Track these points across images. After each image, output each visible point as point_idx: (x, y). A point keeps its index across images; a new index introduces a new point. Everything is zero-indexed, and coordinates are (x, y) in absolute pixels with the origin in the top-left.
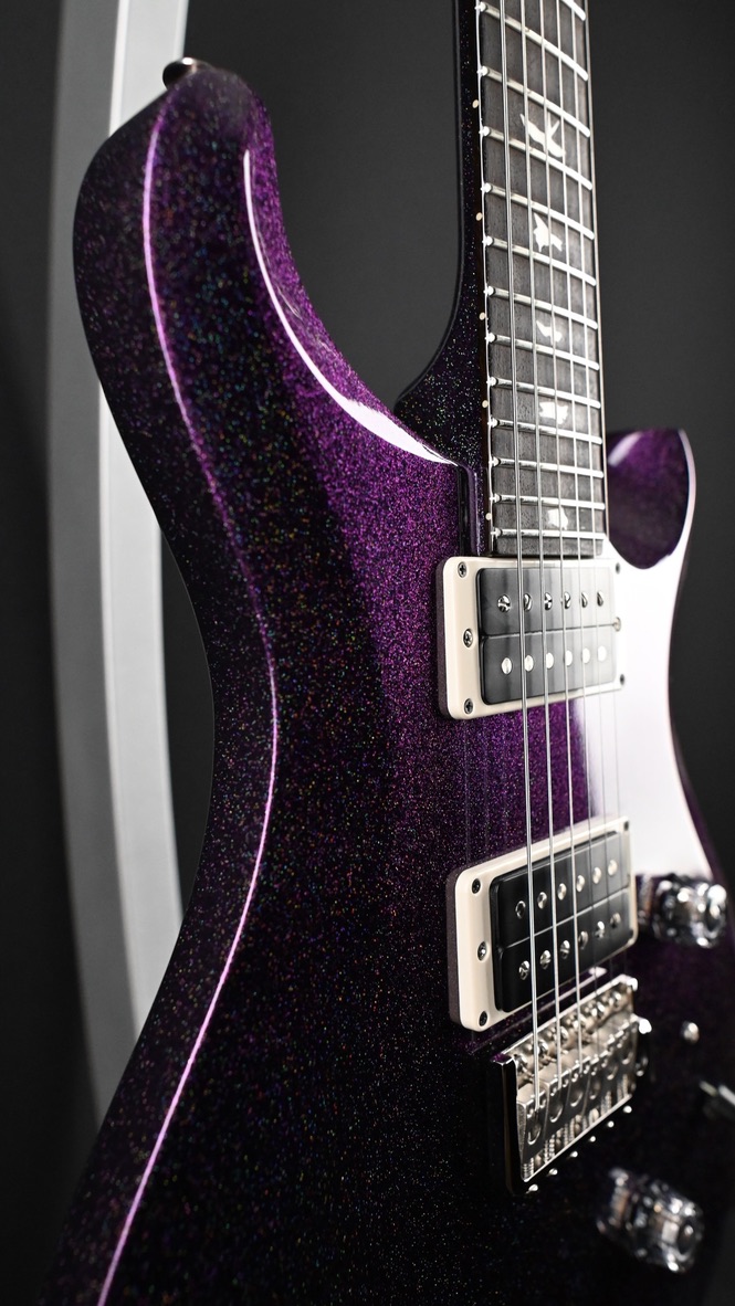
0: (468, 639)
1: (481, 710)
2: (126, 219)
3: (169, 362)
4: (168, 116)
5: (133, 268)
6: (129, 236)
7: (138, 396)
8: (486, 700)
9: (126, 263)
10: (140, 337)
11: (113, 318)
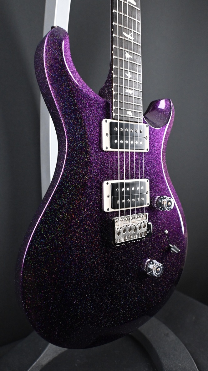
0: (107, 135)
1: (110, 149)
2: (41, 55)
3: (48, 79)
4: (48, 37)
5: (42, 63)
6: (42, 58)
7: (43, 86)
8: (111, 147)
9: (41, 62)
10: (43, 75)
11: (39, 72)
